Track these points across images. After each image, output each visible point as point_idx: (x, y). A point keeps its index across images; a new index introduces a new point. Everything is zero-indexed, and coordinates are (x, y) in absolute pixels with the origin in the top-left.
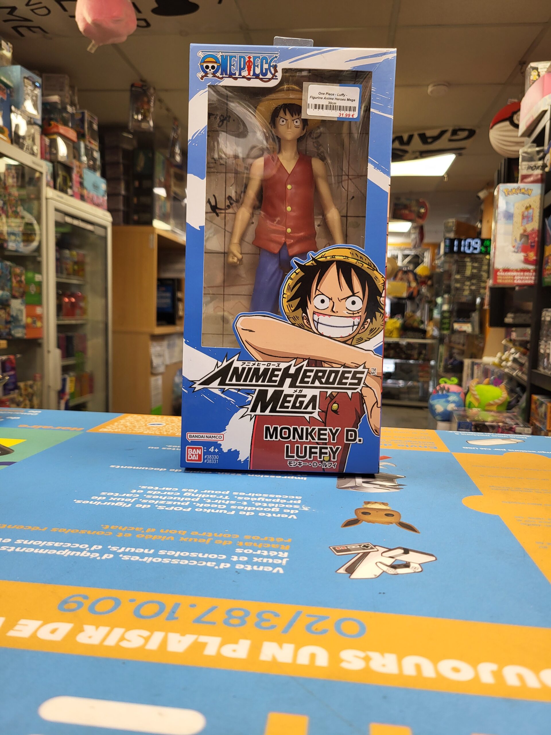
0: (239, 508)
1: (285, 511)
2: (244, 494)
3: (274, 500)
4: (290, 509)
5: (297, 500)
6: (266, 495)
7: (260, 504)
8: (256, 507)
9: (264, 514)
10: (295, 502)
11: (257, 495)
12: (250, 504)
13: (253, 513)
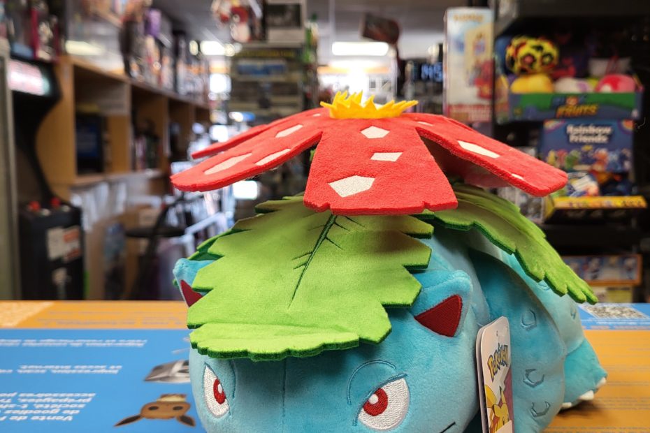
0: (14, 412)
1: (65, 412)
2: (31, 395)
3: (61, 401)
4: (72, 409)
5: (87, 398)
6: (55, 395)
7: (41, 406)
8: (34, 409)
9: (37, 418)
10: (84, 401)
11: (46, 395)
12: (31, 406)
13: (25, 418)
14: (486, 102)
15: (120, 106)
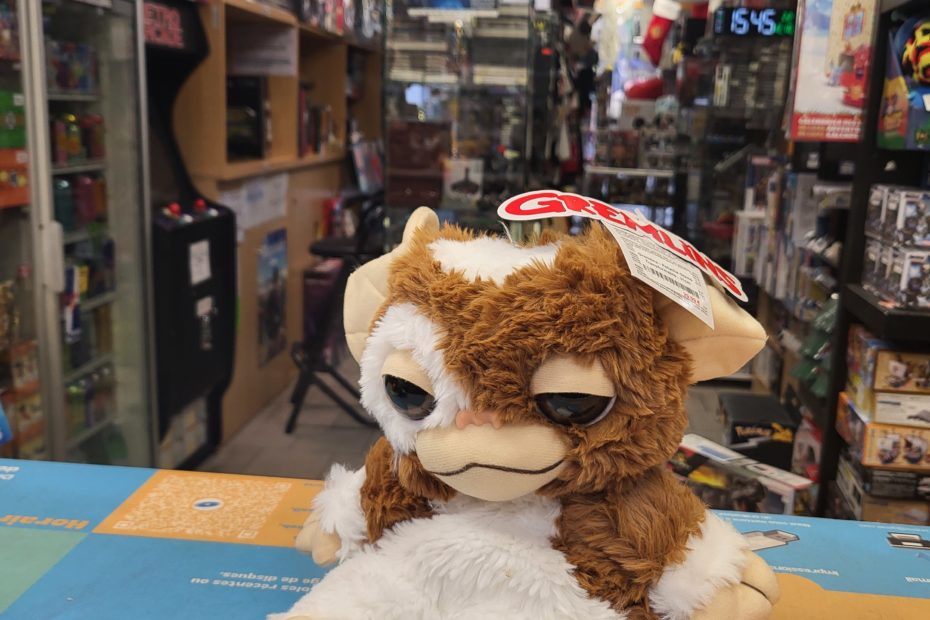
14: (856, 111)
15: (286, 62)
